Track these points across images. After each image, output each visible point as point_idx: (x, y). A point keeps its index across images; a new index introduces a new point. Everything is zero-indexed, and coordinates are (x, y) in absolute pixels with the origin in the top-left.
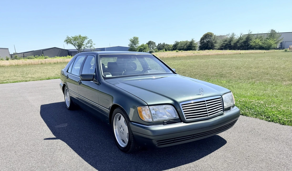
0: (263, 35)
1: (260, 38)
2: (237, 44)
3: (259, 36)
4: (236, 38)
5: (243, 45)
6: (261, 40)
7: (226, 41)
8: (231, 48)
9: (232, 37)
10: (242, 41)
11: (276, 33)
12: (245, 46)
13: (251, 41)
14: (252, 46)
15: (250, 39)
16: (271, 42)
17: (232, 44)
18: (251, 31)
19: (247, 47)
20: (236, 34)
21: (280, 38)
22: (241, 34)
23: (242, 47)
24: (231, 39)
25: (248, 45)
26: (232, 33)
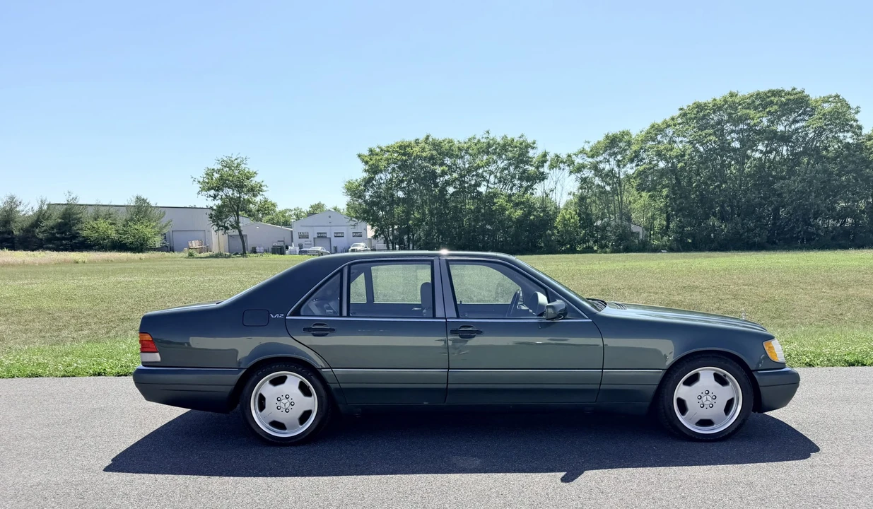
0: (112, 210)
1: (108, 216)
2: (34, 231)
3: (103, 211)
4: (23, 213)
5: (58, 235)
6: (111, 224)
9: (11, 209)
10: (51, 223)
11: (149, 206)
12: (64, 239)
13: (80, 226)
14: (86, 239)
15: (75, 219)
16: (145, 230)
17: (16, 233)
18: (73, 196)
19: (71, 241)
20: (25, 202)
21: (164, 221)
22: (43, 203)
23: (53, 244)
24: (8, 216)
25: (75, 236)
26: (9, 194)
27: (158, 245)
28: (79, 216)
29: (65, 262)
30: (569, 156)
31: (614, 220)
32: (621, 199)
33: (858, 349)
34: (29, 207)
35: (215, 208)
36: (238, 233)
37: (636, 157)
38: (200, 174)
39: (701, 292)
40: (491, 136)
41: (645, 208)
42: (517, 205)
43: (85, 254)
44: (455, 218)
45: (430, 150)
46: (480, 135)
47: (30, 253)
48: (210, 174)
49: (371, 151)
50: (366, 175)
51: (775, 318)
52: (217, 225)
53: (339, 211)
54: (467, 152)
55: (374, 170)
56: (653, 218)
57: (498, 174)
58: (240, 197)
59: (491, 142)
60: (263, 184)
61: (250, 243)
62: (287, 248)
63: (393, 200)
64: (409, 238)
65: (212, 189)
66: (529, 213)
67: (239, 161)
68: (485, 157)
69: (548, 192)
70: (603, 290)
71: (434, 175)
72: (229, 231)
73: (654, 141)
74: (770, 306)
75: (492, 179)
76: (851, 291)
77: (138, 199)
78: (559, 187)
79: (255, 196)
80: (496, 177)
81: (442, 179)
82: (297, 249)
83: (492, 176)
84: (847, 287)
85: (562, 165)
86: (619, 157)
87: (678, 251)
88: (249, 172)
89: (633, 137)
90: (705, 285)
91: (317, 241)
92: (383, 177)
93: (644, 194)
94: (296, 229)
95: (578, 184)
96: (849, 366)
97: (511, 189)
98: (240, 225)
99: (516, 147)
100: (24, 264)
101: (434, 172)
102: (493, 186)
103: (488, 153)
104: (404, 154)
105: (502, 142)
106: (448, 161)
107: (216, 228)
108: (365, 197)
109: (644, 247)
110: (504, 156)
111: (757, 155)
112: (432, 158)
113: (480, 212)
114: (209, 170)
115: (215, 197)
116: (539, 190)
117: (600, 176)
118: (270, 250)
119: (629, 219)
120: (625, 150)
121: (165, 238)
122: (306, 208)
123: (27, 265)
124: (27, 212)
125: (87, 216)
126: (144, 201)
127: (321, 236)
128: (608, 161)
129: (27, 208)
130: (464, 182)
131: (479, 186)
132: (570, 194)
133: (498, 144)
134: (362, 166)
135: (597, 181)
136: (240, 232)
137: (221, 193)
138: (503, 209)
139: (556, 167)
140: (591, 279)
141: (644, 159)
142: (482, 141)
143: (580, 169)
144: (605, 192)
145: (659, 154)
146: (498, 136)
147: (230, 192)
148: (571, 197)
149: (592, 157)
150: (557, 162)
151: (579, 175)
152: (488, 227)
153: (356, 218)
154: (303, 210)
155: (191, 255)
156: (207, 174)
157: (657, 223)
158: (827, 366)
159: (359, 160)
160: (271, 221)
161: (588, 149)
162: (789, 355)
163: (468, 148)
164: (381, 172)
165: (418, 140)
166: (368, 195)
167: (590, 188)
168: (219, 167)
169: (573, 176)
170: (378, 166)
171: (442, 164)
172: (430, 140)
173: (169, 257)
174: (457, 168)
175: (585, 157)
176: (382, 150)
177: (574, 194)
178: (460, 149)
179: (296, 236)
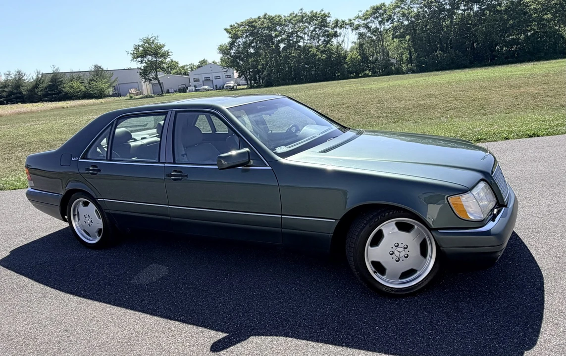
0: (81, 74)
1: (78, 78)
2: (35, 91)
3: (75, 76)
4: (27, 80)
5: (50, 92)
6: (81, 83)
7: (5, 87)
8: (23, 99)
10: (45, 85)
11: (103, 70)
12: (54, 94)
13: (62, 86)
14: (66, 93)
15: (59, 82)
16: (101, 85)
17: (24, 93)
18: (56, 67)
19: (58, 95)
20: (27, 73)
21: (113, 79)
22: (38, 73)
23: (47, 97)
24: (18, 83)
25: (60, 92)
26: (17, 70)
27: (111, 93)
28: (61, 79)
29: (56, 109)
30: (350, 20)
31: (380, 57)
32: (383, 43)
33: (534, 126)
34: (30, 77)
35: (142, 68)
36: (157, 82)
37: (390, 18)
38: (131, 49)
39: (435, 97)
40: (304, 11)
41: (397, 48)
42: (322, 52)
43: (68, 102)
44: (286, 62)
45: (267, 23)
46: (297, 12)
47: (34, 104)
48: (137, 49)
49: (231, 26)
50: (230, 40)
51: (480, 110)
52: (144, 78)
53: (216, 63)
54: (290, 22)
55: (235, 37)
56: (402, 54)
57: (310, 34)
58: (156, 60)
59: (304, 15)
60: (169, 51)
61: (165, 88)
62: (187, 88)
63: (248, 54)
64: (259, 76)
65: (139, 57)
66: (330, 56)
67: (153, 38)
68: (301, 24)
69: (340, 43)
70: (379, 100)
71: (271, 38)
72: (152, 82)
73: (399, 8)
74: (476, 103)
75: (306, 37)
76: (522, 90)
77: (96, 66)
78: (346, 39)
79: (165, 59)
80: (308, 36)
81: (276, 39)
82: (193, 88)
83: (306, 35)
84: (520, 87)
85: (347, 26)
86: (380, 19)
87: (418, 72)
88: (160, 45)
89: (387, 6)
90: (437, 93)
91: (205, 82)
92: (241, 41)
93: (395, 40)
94: (192, 77)
95: (357, 36)
96: (530, 137)
97: (318, 42)
98: (159, 77)
99: (319, 17)
100: (32, 112)
101: (271, 36)
102: (307, 42)
103: (302, 22)
104: (252, 27)
105: (310, 15)
106: (279, 28)
107: (144, 80)
108: (231, 54)
109: (399, 72)
110: (312, 23)
111: (460, 12)
112: (268, 28)
113: (300, 57)
114: (136, 46)
115: (142, 62)
116: (335, 41)
117: (370, 31)
118: (178, 90)
119: (388, 55)
120: (383, 14)
121: (115, 89)
122: (196, 63)
123: (33, 112)
124: (29, 80)
125: (66, 79)
126: (100, 67)
127: (207, 80)
128: (373, 22)
129: (29, 78)
130: (290, 40)
131: (299, 42)
132: (353, 43)
133: (308, 16)
134: (228, 35)
135: (369, 34)
136: (159, 81)
137: (145, 59)
138: (314, 55)
139: (343, 27)
140: (371, 94)
141: (394, 19)
142: (298, 15)
143: (357, 28)
144: (373, 41)
145: (404, 15)
146: (308, 11)
147: (150, 58)
148: (354, 44)
149: (364, 20)
150: (343, 25)
151: (357, 31)
152: (307, 66)
153: (227, 66)
154: (195, 65)
155: (131, 97)
156: (135, 49)
157: (404, 57)
158: (517, 139)
159: (225, 32)
160: (177, 73)
161: (361, 15)
162: (494, 134)
163: (291, 20)
164: (239, 37)
165: (260, 17)
166: (233, 52)
167: (364, 38)
168: (142, 43)
169: (354, 32)
170: (237, 35)
171: (276, 30)
172: (267, 16)
173: (118, 100)
174: (285, 32)
175: (360, 20)
176: (238, 25)
177: (355, 43)
178: (285, 21)
179: (192, 81)
